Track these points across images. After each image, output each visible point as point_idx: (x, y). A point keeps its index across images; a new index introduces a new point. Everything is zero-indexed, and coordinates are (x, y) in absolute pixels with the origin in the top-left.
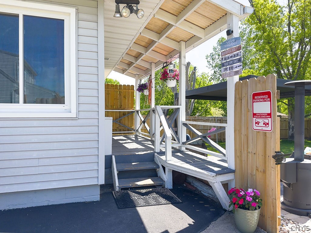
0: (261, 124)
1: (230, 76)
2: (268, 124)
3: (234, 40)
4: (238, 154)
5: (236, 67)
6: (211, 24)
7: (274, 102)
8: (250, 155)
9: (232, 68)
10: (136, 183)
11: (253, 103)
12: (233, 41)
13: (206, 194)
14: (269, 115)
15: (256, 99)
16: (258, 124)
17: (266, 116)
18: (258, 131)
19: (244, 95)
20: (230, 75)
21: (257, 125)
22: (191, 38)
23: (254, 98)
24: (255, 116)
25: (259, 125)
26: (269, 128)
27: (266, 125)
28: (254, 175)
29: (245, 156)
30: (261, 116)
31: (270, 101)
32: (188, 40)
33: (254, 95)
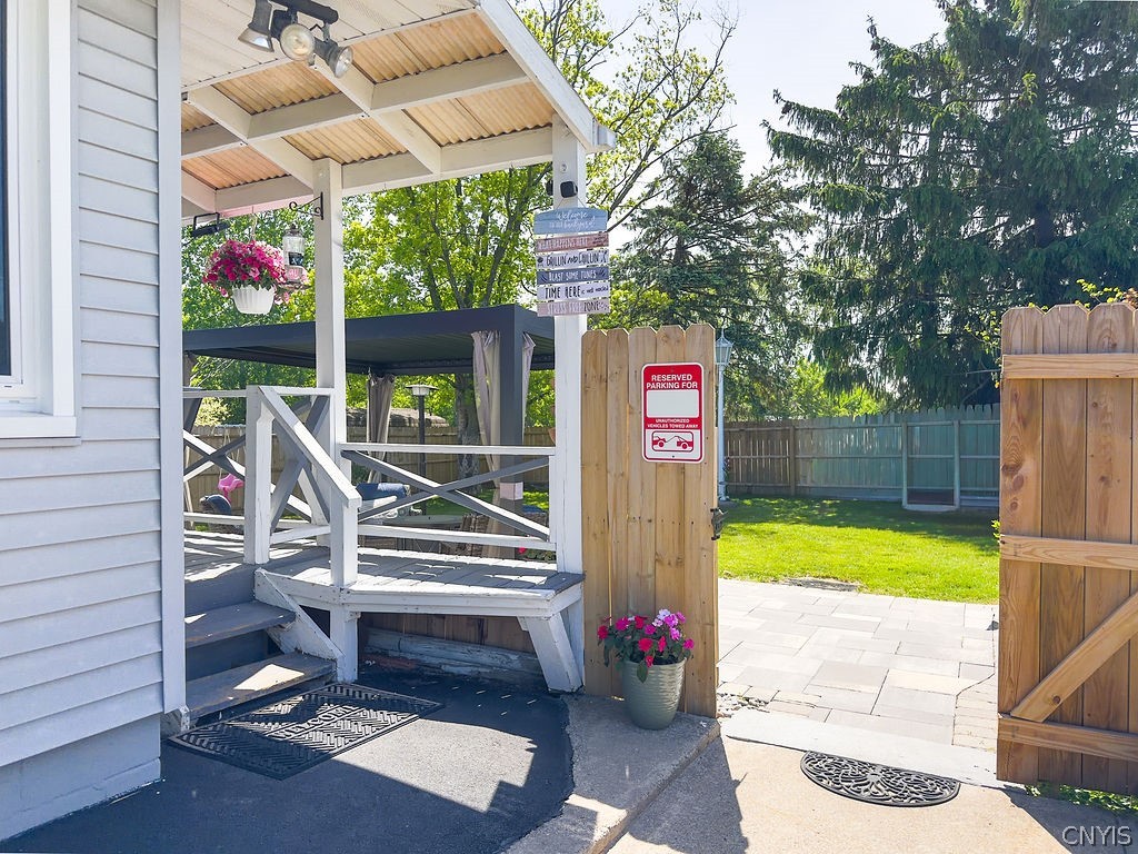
0: (671, 444)
1: (568, 314)
2: (691, 444)
3: (583, 215)
4: (596, 527)
5: (589, 291)
6: (471, 139)
7: (708, 390)
8: (635, 528)
9: (576, 291)
10: (239, 687)
11: (646, 390)
12: (579, 217)
13: (465, 671)
14: (697, 422)
15: (655, 382)
16: (661, 445)
17: (686, 424)
18: (660, 465)
19: (613, 368)
20: (568, 309)
21: (657, 447)
22: (371, 158)
23: (647, 379)
24: (651, 425)
25: (666, 447)
26: (695, 454)
27: (685, 447)
28: (649, 576)
29: (619, 529)
30: (670, 424)
31: (699, 388)
32: (354, 162)
33: (650, 372)
